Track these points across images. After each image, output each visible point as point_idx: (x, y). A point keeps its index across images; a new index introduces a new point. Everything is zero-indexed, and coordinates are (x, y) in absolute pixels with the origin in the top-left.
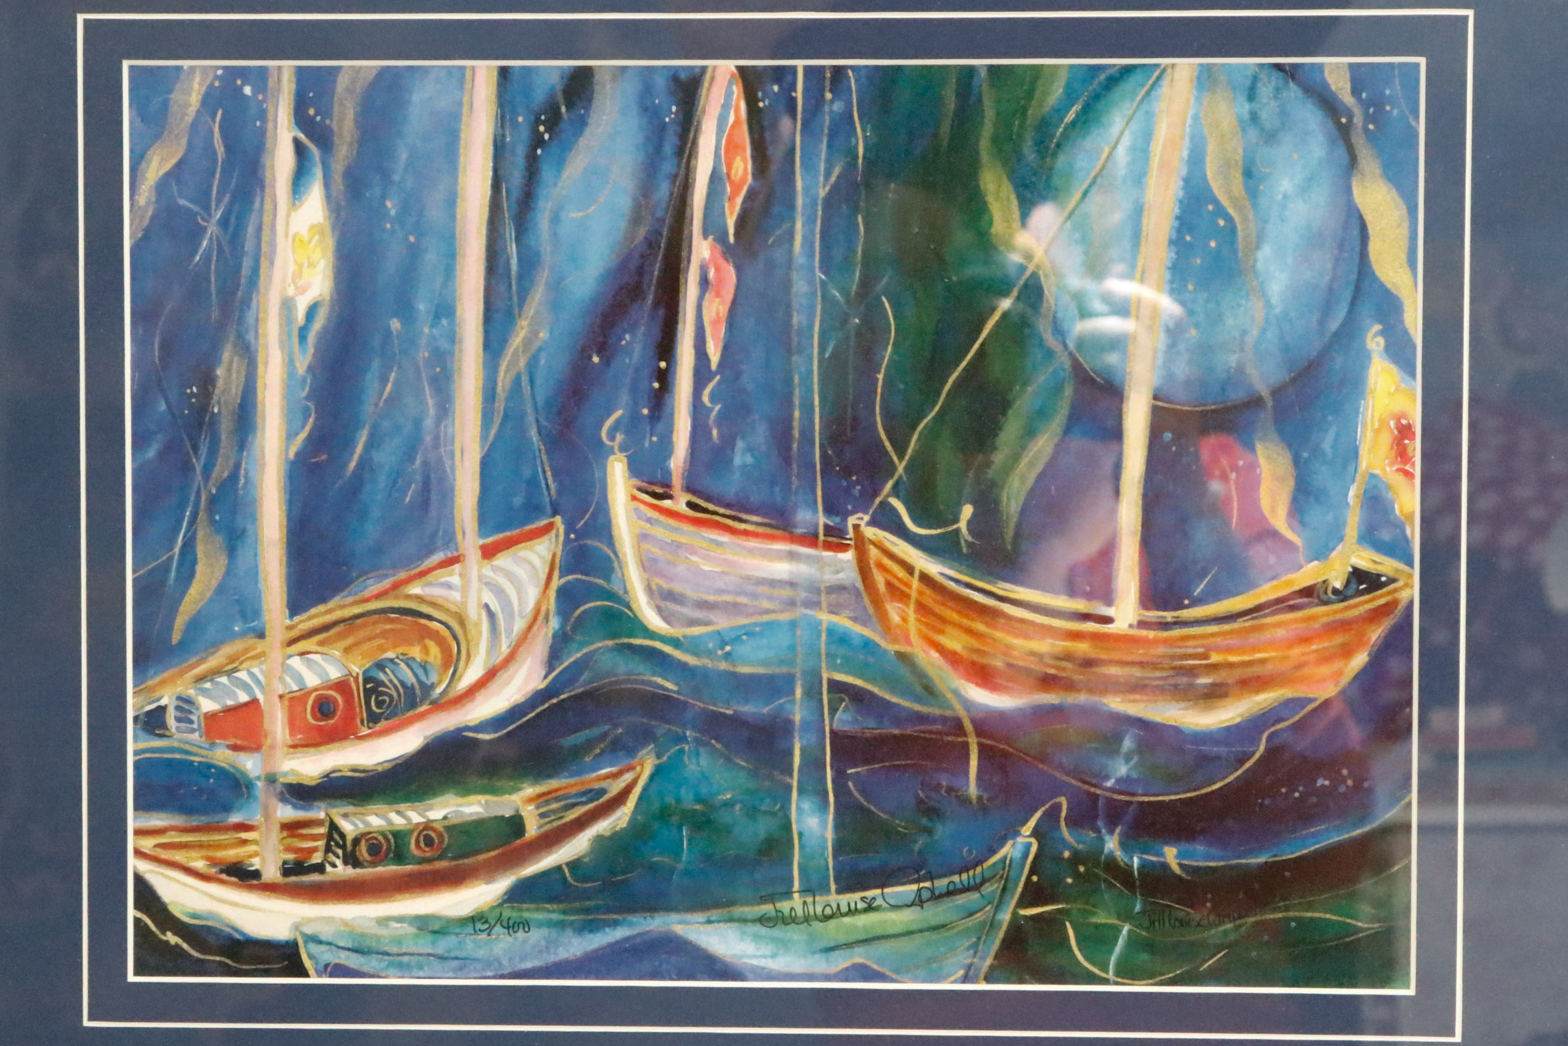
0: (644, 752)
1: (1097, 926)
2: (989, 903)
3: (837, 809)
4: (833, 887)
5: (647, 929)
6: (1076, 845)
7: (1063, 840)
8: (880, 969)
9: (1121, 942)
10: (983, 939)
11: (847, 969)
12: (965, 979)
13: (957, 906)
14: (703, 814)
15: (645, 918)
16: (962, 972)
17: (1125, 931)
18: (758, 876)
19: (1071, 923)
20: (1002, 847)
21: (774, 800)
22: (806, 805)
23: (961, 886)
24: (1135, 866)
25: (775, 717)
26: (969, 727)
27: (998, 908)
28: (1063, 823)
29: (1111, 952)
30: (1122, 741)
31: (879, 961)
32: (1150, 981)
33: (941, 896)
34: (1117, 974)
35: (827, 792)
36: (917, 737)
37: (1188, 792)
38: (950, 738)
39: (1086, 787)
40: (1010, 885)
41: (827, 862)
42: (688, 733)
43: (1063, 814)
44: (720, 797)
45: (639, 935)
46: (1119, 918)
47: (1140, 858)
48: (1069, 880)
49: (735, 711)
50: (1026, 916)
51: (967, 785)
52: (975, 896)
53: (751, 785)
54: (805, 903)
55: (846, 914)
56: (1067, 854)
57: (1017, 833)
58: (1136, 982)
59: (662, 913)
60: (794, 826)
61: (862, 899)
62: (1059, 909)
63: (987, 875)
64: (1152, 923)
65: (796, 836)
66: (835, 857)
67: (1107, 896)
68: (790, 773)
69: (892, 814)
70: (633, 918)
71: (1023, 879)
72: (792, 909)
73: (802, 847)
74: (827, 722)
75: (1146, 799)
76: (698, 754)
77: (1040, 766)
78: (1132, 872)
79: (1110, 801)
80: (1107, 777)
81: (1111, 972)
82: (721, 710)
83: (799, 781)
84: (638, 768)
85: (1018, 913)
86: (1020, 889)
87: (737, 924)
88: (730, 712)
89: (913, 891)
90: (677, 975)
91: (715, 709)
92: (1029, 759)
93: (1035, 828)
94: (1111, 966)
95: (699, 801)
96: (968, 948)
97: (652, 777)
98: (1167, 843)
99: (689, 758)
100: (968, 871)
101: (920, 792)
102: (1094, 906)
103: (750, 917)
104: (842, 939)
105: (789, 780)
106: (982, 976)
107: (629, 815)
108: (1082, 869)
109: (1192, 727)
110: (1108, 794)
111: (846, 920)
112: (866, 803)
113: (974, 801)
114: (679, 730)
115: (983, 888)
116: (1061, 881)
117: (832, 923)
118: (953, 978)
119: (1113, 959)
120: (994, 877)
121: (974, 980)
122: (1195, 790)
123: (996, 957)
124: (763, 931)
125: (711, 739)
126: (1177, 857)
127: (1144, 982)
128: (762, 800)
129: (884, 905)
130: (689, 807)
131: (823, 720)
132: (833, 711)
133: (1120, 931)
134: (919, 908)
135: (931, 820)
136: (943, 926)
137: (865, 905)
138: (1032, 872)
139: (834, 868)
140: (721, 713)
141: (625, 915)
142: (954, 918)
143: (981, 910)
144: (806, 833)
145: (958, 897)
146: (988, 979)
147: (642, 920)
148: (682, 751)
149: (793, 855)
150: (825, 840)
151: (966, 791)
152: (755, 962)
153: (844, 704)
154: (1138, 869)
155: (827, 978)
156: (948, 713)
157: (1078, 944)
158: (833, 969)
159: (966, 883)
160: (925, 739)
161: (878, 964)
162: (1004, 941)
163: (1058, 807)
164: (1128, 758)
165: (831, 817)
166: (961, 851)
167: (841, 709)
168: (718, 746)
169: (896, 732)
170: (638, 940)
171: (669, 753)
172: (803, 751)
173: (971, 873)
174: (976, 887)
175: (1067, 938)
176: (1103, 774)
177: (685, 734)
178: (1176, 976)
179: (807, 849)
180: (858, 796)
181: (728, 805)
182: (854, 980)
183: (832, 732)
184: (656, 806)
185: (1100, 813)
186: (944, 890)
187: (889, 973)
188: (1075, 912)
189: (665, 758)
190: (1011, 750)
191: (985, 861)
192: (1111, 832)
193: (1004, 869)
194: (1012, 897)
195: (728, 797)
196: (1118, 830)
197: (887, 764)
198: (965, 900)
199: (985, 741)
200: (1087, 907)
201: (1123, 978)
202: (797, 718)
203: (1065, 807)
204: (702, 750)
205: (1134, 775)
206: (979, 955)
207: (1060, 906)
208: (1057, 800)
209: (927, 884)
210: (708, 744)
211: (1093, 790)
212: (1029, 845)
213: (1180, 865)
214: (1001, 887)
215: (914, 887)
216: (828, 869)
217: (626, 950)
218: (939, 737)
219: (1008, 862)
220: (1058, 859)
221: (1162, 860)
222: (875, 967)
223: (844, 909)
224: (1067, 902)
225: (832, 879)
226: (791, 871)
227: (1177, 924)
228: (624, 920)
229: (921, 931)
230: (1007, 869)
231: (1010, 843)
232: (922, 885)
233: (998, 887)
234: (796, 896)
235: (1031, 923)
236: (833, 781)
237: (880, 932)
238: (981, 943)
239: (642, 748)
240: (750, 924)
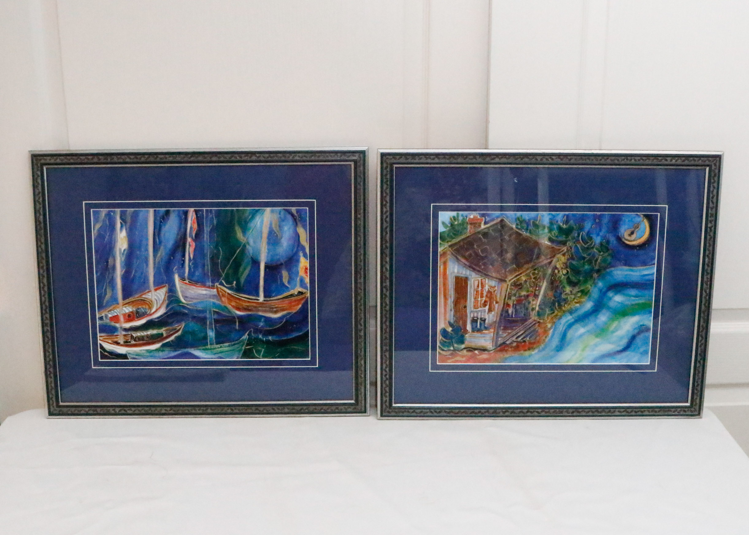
2: (241, 346)
4: (215, 344)
22: (210, 331)
33: (232, 345)
61: (220, 346)
70: (182, 350)
73: (209, 337)
84: (182, 325)
107: (181, 332)
109: (273, 317)
129: (223, 346)
131: (212, 317)
146: (241, 358)
172: (209, 322)
198: (237, 345)
219: (243, 339)
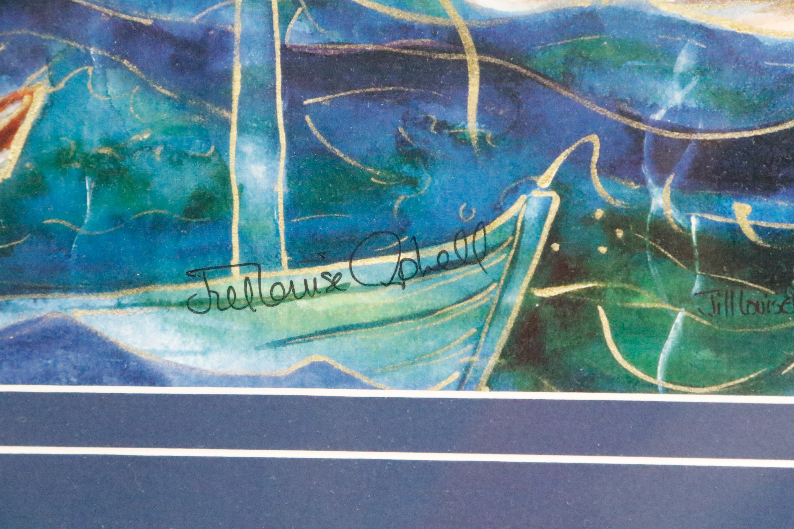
0: (34, 76)
1: (640, 312)
2: (494, 281)
3: (289, 152)
4: (285, 258)
5: (38, 316)
6: (613, 202)
7: (595, 196)
8: (348, 371)
9: (673, 334)
10: (485, 330)
11: (302, 370)
12: (461, 385)
13: (450, 285)
14: (113, 160)
15: (35, 300)
16: (457, 375)
17: (679, 320)
18: (184, 244)
19: (605, 309)
20: (512, 204)
21: (207, 140)
22: (249, 148)
23: (456, 258)
24: (694, 229)
25: (209, 29)
26: (467, 40)
27: (505, 288)
28: (594, 171)
29: (659, 348)
30: (676, 57)
31: (347, 360)
32: (714, 388)
33: (429, 271)
34: (668, 378)
35: (276, 129)
36: (397, 54)
37: (767, 126)
38: (442, 56)
39: (627, 121)
40: (522, 257)
41: (277, 225)
42: (92, 50)
43: (595, 158)
44: (134, 138)
45: (29, 323)
46: (670, 300)
47: (701, 219)
48: (603, 250)
49: (155, 20)
50: (543, 298)
51: (465, 119)
52: (474, 270)
53: (177, 121)
54: (247, 280)
55: (301, 297)
56: (599, 214)
57: (532, 185)
58: (693, 390)
59: (56, 294)
60: (233, 177)
61: (324, 275)
62: (589, 289)
63: (491, 242)
64: (716, 307)
65: (235, 191)
66: (288, 216)
67: (654, 271)
68: (227, 104)
69: (364, 161)
70: (17, 300)
71: (540, 247)
72: (230, 288)
73: (243, 206)
74: (277, 35)
75: (709, 137)
76: (105, 80)
77: (565, 93)
78: (690, 238)
79: (657, 138)
80: (654, 107)
81: (660, 376)
82: (135, 19)
83: (239, 114)
84: (26, 98)
85: (532, 294)
86: (535, 262)
87: (155, 309)
88: (148, 22)
89: (392, 263)
90: (78, 376)
91: (128, 17)
92: (546, 82)
93: (556, 178)
94: (660, 368)
95: (107, 142)
96: (465, 343)
97: (46, 109)
98: (739, 198)
99: (94, 85)
100: (465, 237)
101: (401, 129)
102: (636, 284)
103: (174, 300)
104: (296, 330)
105: (226, 114)
106: (484, 380)
107: (15, 161)
108: (620, 234)
109: (772, 36)
110: (656, 131)
111: (302, 303)
112: (328, 146)
113: (474, 142)
114: (81, 47)
115: (486, 260)
116: (591, 252)
117: (284, 307)
118: (444, 383)
119: (663, 357)
120: (500, 245)
121: (474, 385)
122: (777, 124)
123: (503, 355)
124: (190, 317)
125: (122, 58)
126: (751, 217)
127: (705, 390)
128: (190, 142)
129: (354, 283)
130: (94, 151)
131: (272, 32)
132: (285, 20)
133: (671, 319)
134: (399, 287)
135: (416, 167)
136: (431, 312)
137: (328, 284)
138: (551, 240)
139: (286, 234)
140: (135, 23)
141: (8, 297)
142: (446, 302)
143: (482, 290)
144: (249, 186)
145: (452, 272)
146: (491, 385)
147: (30, 304)
148: (84, 75)
149: (231, 214)
150: (274, 197)
151: (464, 127)
152: (180, 360)
153: (300, 10)
154: (697, 233)
155: (276, 382)
156: (440, 21)
157: (615, 336)
158: (283, 371)
159: (463, 256)
160: (408, 57)
161: (344, 363)
162: (513, 333)
163: (588, 148)
164: (684, 81)
165: (282, 163)
166: (456, 208)
167: (296, 17)
168: (133, 68)
169: (370, 47)
170: (26, 331)
171: (67, 79)
172: (245, 73)
173: (470, 239)
174: (478, 259)
175: (600, 329)
176: (650, 103)
177: (88, 52)
178: (751, 380)
179: (251, 208)
180: (319, 136)
181: (142, 146)
182: (312, 386)
183: (283, 47)
184: (50, 149)
185: (645, 155)
186: (433, 263)
187: (357, 376)
188: (610, 293)
189: (62, 85)
190: (524, 71)
191: (488, 223)
192: (660, 183)
193: (514, 233)
194: (525, 273)
195: (146, 136)
196: (669, 181)
197: (357, 92)
198: (461, 277)
199: (488, 59)
200: (627, 286)
201: (675, 383)
202: (237, 30)
203: (597, 148)
204: (111, 73)
205: (693, 104)
206: (479, 351)
207: (590, 285)
208: (586, 139)
209: (411, 255)
210: (118, 65)
211: (635, 125)
212: (548, 202)
213: (756, 228)
214: (510, 258)
215: (393, 259)
216: (278, 234)
217: (10, 344)
218: (427, 54)
219: (519, 225)
220: (589, 220)
221: (730, 221)
222: (341, 367)
223: (299, 289)
224: (601, 280)
225: (283, 248)
226: (228, 237)
227: (752, 309)
228: (8, 303)
229: (402, 319)
230: (518, 233)
231: (523, 197)
232: (403, 256)
233: (505, 260)
234: (235, 270)
235: (550, 308)
236: (286, 114)
237: (348, 320)
238: (483, 335)
239: (32, 71)
240: (174, 309)
